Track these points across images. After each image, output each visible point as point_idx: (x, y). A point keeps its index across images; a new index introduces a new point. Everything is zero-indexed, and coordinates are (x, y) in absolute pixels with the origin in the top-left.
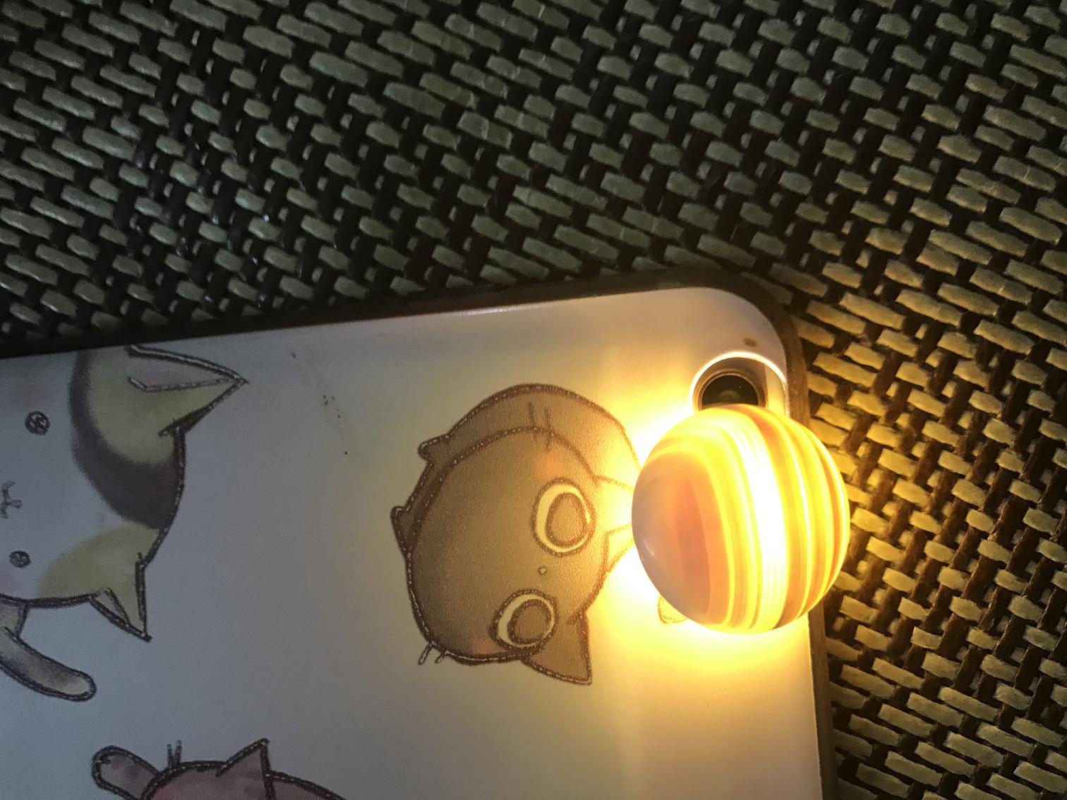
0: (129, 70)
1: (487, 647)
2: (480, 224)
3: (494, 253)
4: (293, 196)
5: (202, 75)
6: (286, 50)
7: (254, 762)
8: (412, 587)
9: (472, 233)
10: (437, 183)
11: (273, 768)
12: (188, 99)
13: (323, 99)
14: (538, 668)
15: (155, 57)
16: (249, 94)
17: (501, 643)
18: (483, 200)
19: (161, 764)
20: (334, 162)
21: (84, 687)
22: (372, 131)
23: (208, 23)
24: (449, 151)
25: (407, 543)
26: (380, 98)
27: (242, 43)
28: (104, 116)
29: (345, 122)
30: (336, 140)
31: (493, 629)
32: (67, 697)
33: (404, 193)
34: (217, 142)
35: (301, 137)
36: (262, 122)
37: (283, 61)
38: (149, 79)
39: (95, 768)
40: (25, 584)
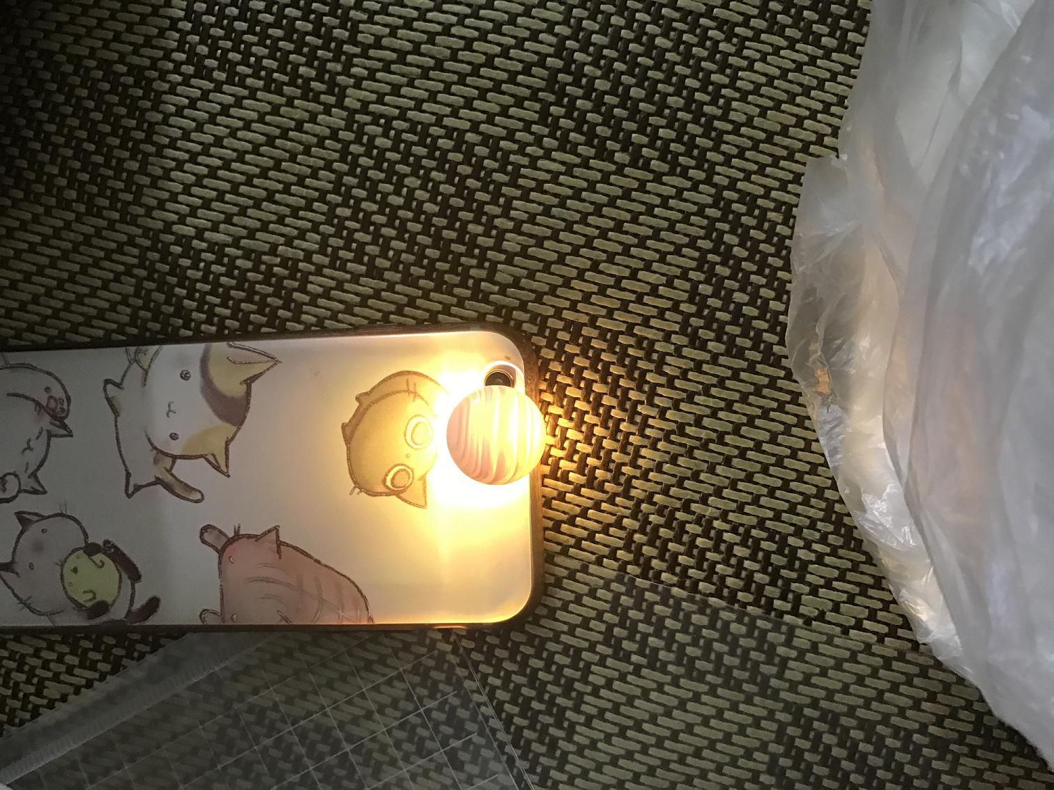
1: (381, 489)
5: (158, 251)
6: (192, 233)
7: (273, 535)
8: (349, 459)
10: (273, 281)
11: (281, 539)
13: (214, 253)
14: (403, 500)
15: (135, 245)
16: (180, 255)
17: (387, 487)
18: (296, 285)
19: (231, 534)
20: (224, 280)
21: (198, 496)
22: (238, 263)
23: (156, 227)
24: (276, 265)
25: (348, 440)
26: (239, 247)
27: (172, 233)
28: (118, 275)
31: (384, 481)
32: (192, 501)
39: (202, 534)
40: (176, 448)
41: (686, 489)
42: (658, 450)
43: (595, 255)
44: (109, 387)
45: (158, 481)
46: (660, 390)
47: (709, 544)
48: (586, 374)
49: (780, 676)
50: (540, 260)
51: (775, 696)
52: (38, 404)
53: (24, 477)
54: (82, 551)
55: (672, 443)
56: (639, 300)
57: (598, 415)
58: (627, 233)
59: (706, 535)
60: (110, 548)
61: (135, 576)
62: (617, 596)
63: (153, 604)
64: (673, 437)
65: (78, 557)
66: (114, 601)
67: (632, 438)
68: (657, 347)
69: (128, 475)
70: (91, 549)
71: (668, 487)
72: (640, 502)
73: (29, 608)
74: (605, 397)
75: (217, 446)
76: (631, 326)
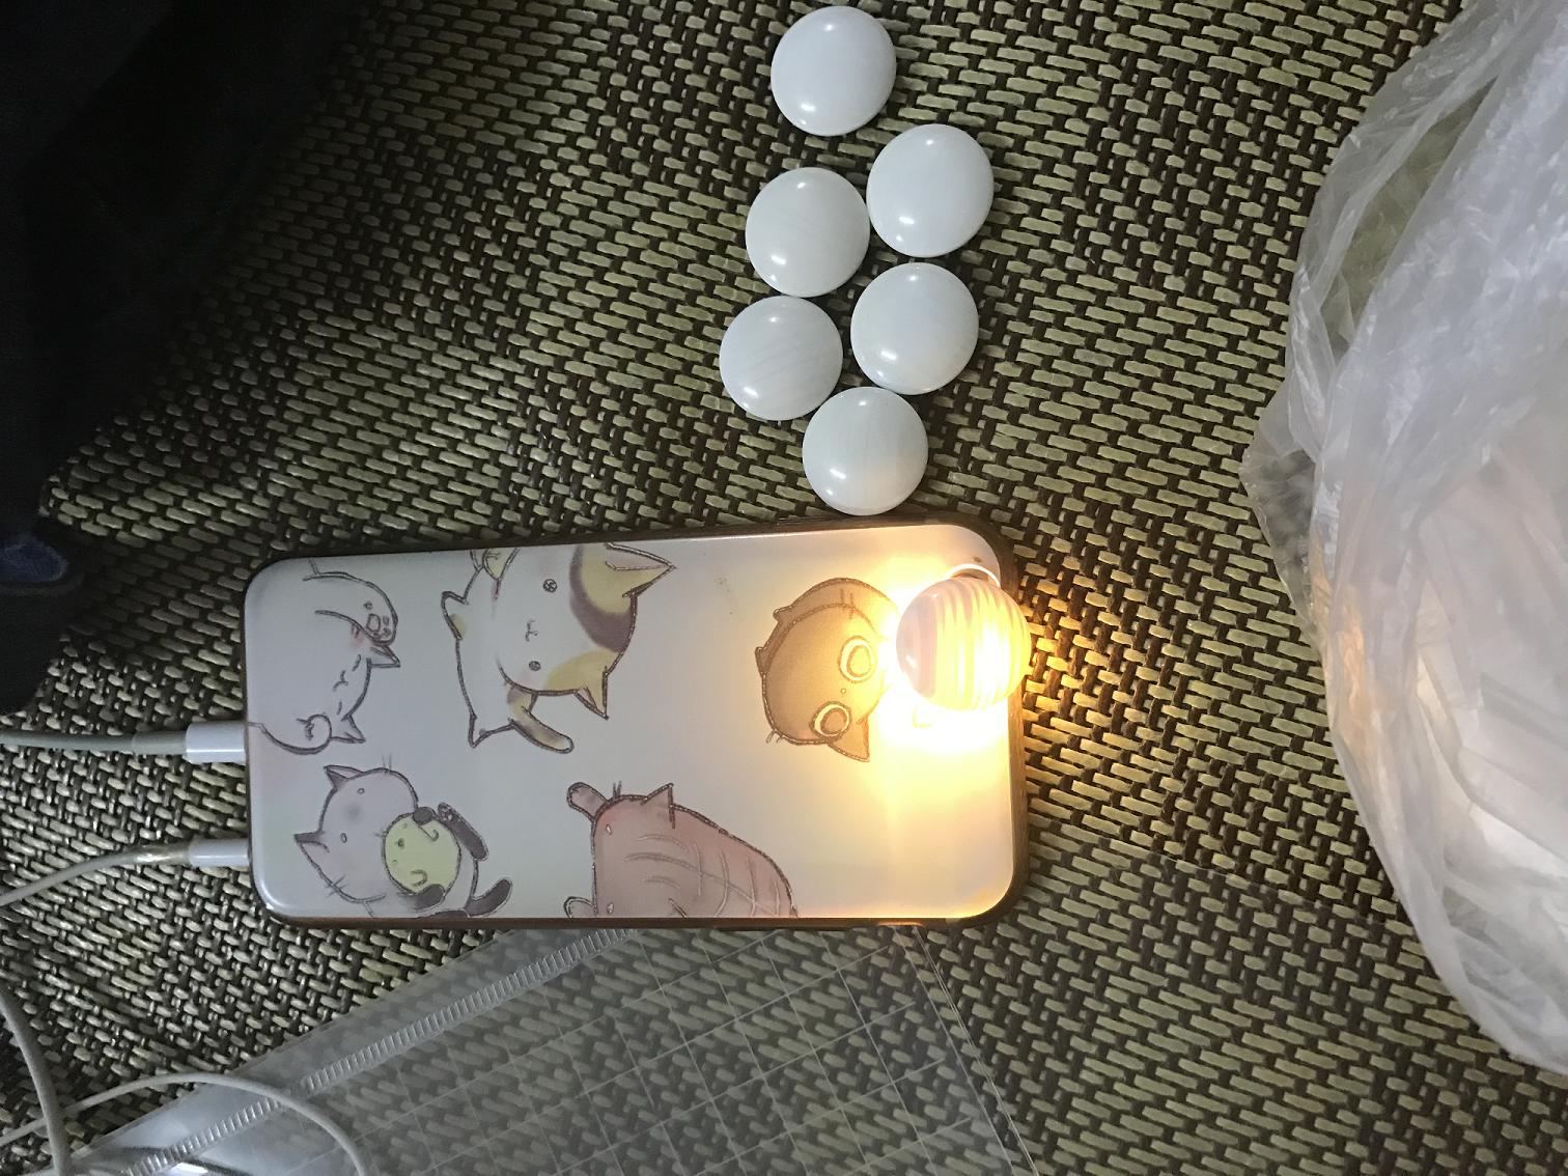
0: (498, 397)
1: (808, 734)
2: (722, 462)
3: (732, 478)
4: (607, 461)
5: (543, 395)
6: (591, 373)
7: (664, 797)
9: (717, 467)
10: (693, 440)
12: (536, 410)
13: (618, 400)
14: (837, 750)
15: (514, 387)
16: (573, 402)
17: (816, 732)
18: (722, 447)
20: (629, 437)
21: (567, 745)
22: (650, 415)
23: (543, 363)
24: (698, 420)
25: (764, 669)
26: (652, 394)
27: (565, 372)
28: (488, 425)
29: (633, 411)
30: (629, 423)
31: (812, 724)
32: (556, 750)
33: (673, 449)
34: (557, 433)
35: (608, 425)
36: (583, 418)
37: (591, 379)
38: (511, 400)
39: (570, 796)
40: (537, 682)
41: (1252, 739)
42: (1215, 684)
43: (1132, 413)
44: (449, 601)
45: (513, 725)
46: (1219, 601)
47: (1282, 816)
48: (1115, 576)
49: (1379, 1005)
50: (1056, 418)
51: (1371, 1033)
52: (354, 623)
53: (335, 720)
54: (409, 820)
55: (1236, 674)
56: (1194, 476)
57: (1130, 632)
58: (1178, 384)
59: (1278, 804)
60: (446, 815)
61: (478, 851)
62: (1149, 882)
63: (502, 890)
64: (1236, 667)
65: (405, 826)
66: (451, 885)
67: (1178, 667)
68: (1218, 541)
69: (473, 718)
70: (421, 816)
71: (1226, 736)
72: (1187, 754)
73: (339, 891)
74: (1141, 608)
75: (593, 678)
76: (1181, 512)
